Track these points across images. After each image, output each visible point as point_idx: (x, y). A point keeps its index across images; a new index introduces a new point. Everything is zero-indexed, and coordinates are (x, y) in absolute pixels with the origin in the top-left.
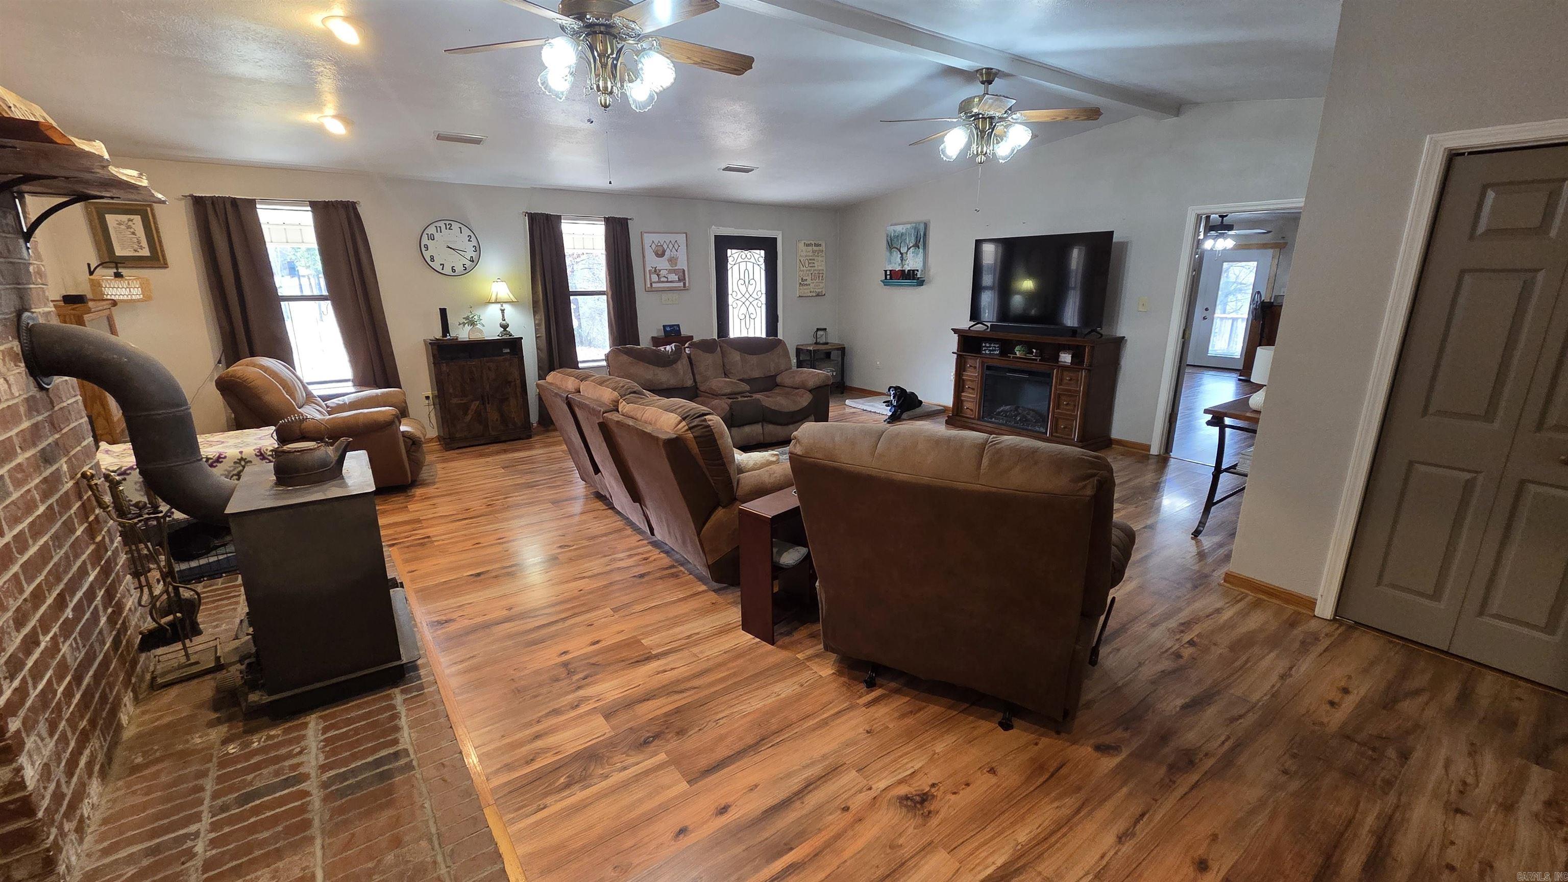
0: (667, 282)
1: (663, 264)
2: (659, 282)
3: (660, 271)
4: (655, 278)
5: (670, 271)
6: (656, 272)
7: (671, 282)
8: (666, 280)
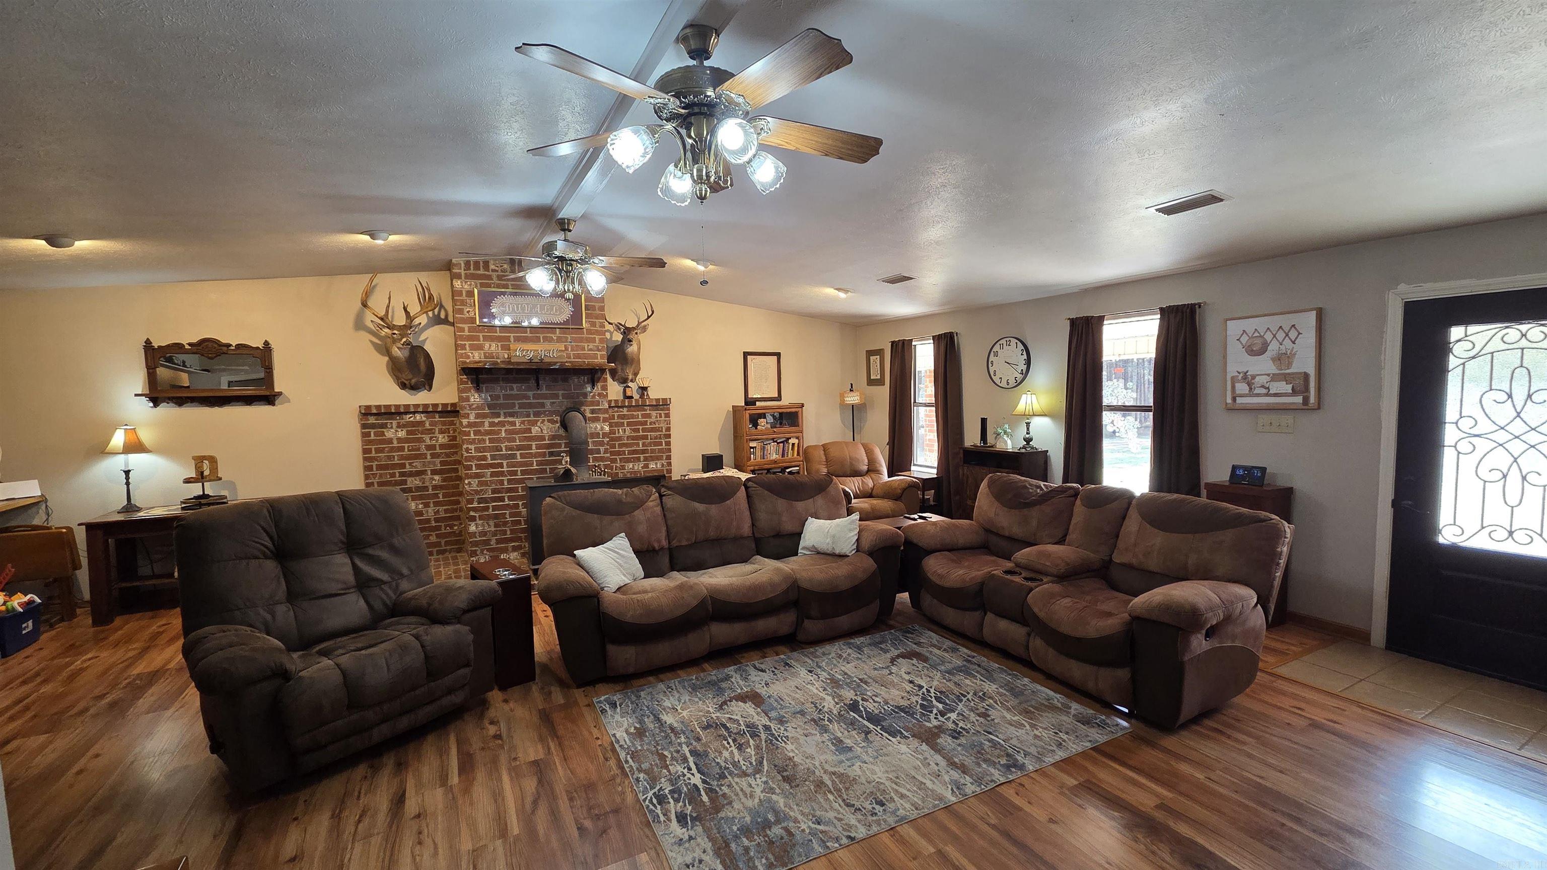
0: (1267, 395)
1: (1262, 366)
2: (1251, 394)
3: (1254, 377)
4: (1242, 388)
5: (1275, 378)
6: (1248, 379)
7: (1276, 395)
8: (1264, 391)
